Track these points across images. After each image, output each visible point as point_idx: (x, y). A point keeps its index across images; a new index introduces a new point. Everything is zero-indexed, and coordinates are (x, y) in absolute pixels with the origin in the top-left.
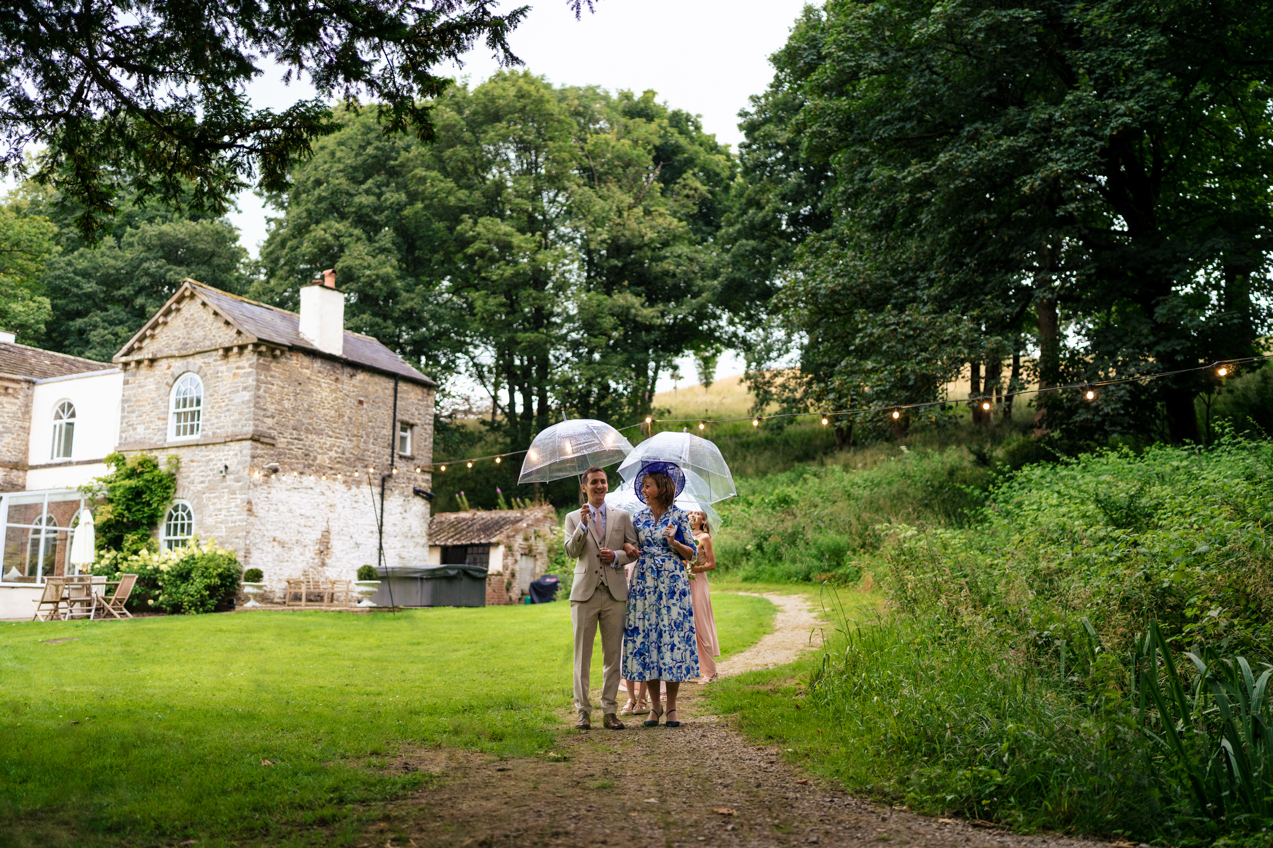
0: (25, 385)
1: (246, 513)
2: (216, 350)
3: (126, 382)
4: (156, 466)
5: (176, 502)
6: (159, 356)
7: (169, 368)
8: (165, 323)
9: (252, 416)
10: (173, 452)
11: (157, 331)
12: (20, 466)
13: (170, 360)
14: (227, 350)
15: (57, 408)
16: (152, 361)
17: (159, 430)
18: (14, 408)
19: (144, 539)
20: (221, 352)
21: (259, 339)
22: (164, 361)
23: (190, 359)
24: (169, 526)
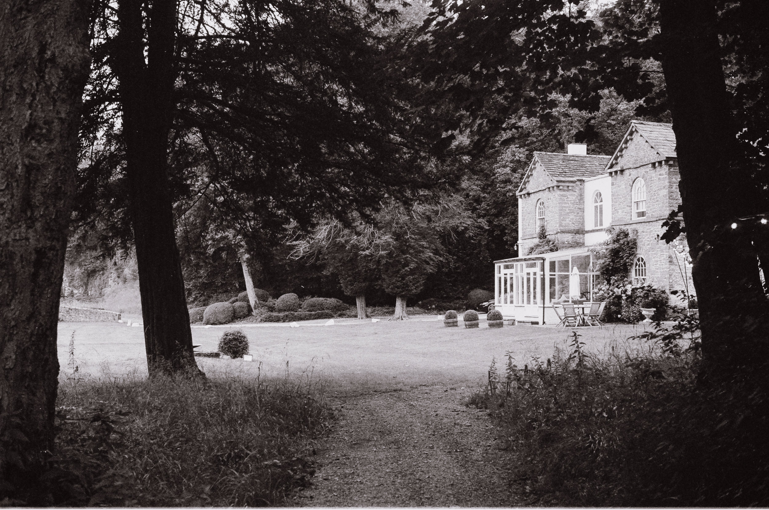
0: (578, 183)
1: (668, 263)
2: (648, 164)
3: (613, 184)
4: (626, 235)
5: (638, 256)
6: (624, 168)
7: (630, 175)
8: (626, 148)
9: (667, 205)
10: (634, 226)
11: (623, 152)
12: (580, 232)
13: (631, 170)
14: (654, 164)
15: (595, 196)
16: (622, 171)
17: (628, 213)
18: (574, 198)
19: (622, 279)
20: (650, 166)
21: (667, 157)
22: (628, 170)
23: (639, 169)
24: (636, 270)
